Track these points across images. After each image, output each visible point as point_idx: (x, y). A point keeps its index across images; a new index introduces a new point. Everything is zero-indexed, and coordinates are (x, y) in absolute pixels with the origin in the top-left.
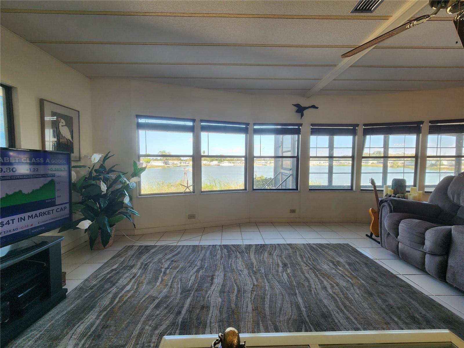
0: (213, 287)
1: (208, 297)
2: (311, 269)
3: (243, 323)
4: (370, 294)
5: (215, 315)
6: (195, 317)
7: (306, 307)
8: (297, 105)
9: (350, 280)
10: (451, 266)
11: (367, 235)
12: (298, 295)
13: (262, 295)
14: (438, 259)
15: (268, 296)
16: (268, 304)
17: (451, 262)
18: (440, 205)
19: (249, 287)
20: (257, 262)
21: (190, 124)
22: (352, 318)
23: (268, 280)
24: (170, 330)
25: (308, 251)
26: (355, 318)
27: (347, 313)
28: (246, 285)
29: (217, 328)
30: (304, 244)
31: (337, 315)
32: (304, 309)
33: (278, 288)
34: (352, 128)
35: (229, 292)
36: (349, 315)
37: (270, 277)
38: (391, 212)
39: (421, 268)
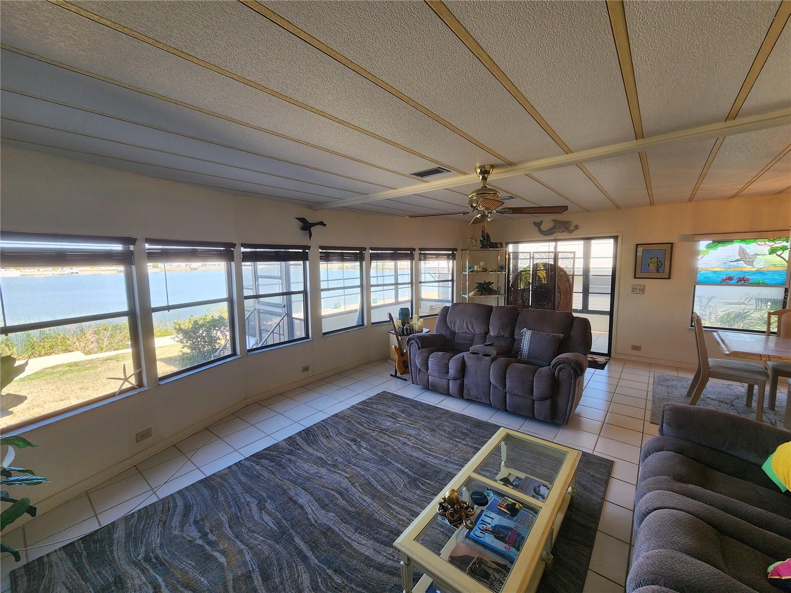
0: (309, 510)
1: (316, 522)
2: (379, 432)
3: (376, 515)
4: (433, 430)
5: (345, 528)
6: (328, 546)
7: (407, 468)
8: (302, 220)
9: (415, 426)
10: (466, 385)
11: (391, 375)
12: (392, 462)
13: (365, 481)
14: (458, 382)
15: (371, 479)
16: (378, 485)
17: (466, 382)
18: (443, 334)
19: (345, 483)
20: (324, 454)
21: (118, 247)
22: (439, 455)
23: (354, 465)
24: (318, 577)
25: (360, 415)
26: (440, 454)
27: (433, 453)
28: (339, 483)
29: (360, 536)
30: (349, 409)
31: (429, 459)
32: (407, 470)
33: (373, 467)
34: (359, 252)
35: (332, 501)
36: (436, 454)
37: (354, 460)
38: (419, 349)
39: (447, 393)
